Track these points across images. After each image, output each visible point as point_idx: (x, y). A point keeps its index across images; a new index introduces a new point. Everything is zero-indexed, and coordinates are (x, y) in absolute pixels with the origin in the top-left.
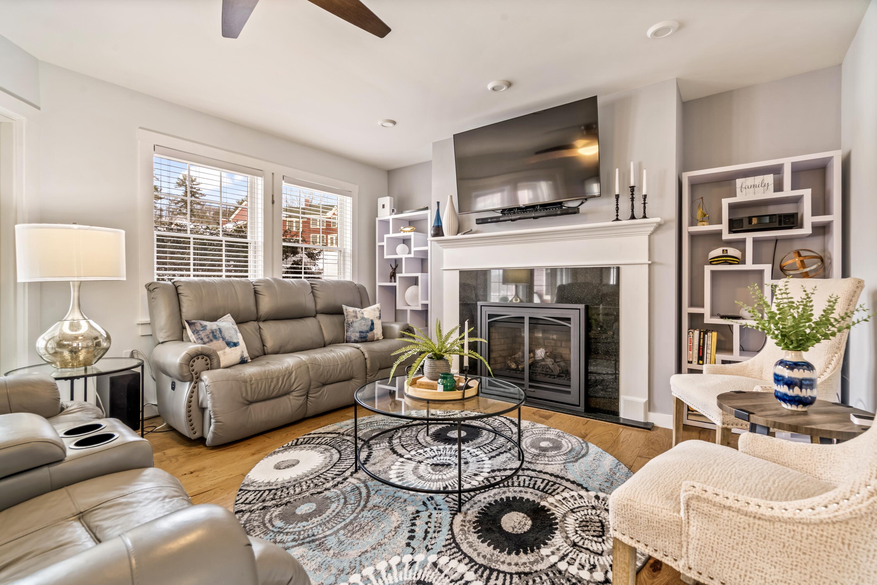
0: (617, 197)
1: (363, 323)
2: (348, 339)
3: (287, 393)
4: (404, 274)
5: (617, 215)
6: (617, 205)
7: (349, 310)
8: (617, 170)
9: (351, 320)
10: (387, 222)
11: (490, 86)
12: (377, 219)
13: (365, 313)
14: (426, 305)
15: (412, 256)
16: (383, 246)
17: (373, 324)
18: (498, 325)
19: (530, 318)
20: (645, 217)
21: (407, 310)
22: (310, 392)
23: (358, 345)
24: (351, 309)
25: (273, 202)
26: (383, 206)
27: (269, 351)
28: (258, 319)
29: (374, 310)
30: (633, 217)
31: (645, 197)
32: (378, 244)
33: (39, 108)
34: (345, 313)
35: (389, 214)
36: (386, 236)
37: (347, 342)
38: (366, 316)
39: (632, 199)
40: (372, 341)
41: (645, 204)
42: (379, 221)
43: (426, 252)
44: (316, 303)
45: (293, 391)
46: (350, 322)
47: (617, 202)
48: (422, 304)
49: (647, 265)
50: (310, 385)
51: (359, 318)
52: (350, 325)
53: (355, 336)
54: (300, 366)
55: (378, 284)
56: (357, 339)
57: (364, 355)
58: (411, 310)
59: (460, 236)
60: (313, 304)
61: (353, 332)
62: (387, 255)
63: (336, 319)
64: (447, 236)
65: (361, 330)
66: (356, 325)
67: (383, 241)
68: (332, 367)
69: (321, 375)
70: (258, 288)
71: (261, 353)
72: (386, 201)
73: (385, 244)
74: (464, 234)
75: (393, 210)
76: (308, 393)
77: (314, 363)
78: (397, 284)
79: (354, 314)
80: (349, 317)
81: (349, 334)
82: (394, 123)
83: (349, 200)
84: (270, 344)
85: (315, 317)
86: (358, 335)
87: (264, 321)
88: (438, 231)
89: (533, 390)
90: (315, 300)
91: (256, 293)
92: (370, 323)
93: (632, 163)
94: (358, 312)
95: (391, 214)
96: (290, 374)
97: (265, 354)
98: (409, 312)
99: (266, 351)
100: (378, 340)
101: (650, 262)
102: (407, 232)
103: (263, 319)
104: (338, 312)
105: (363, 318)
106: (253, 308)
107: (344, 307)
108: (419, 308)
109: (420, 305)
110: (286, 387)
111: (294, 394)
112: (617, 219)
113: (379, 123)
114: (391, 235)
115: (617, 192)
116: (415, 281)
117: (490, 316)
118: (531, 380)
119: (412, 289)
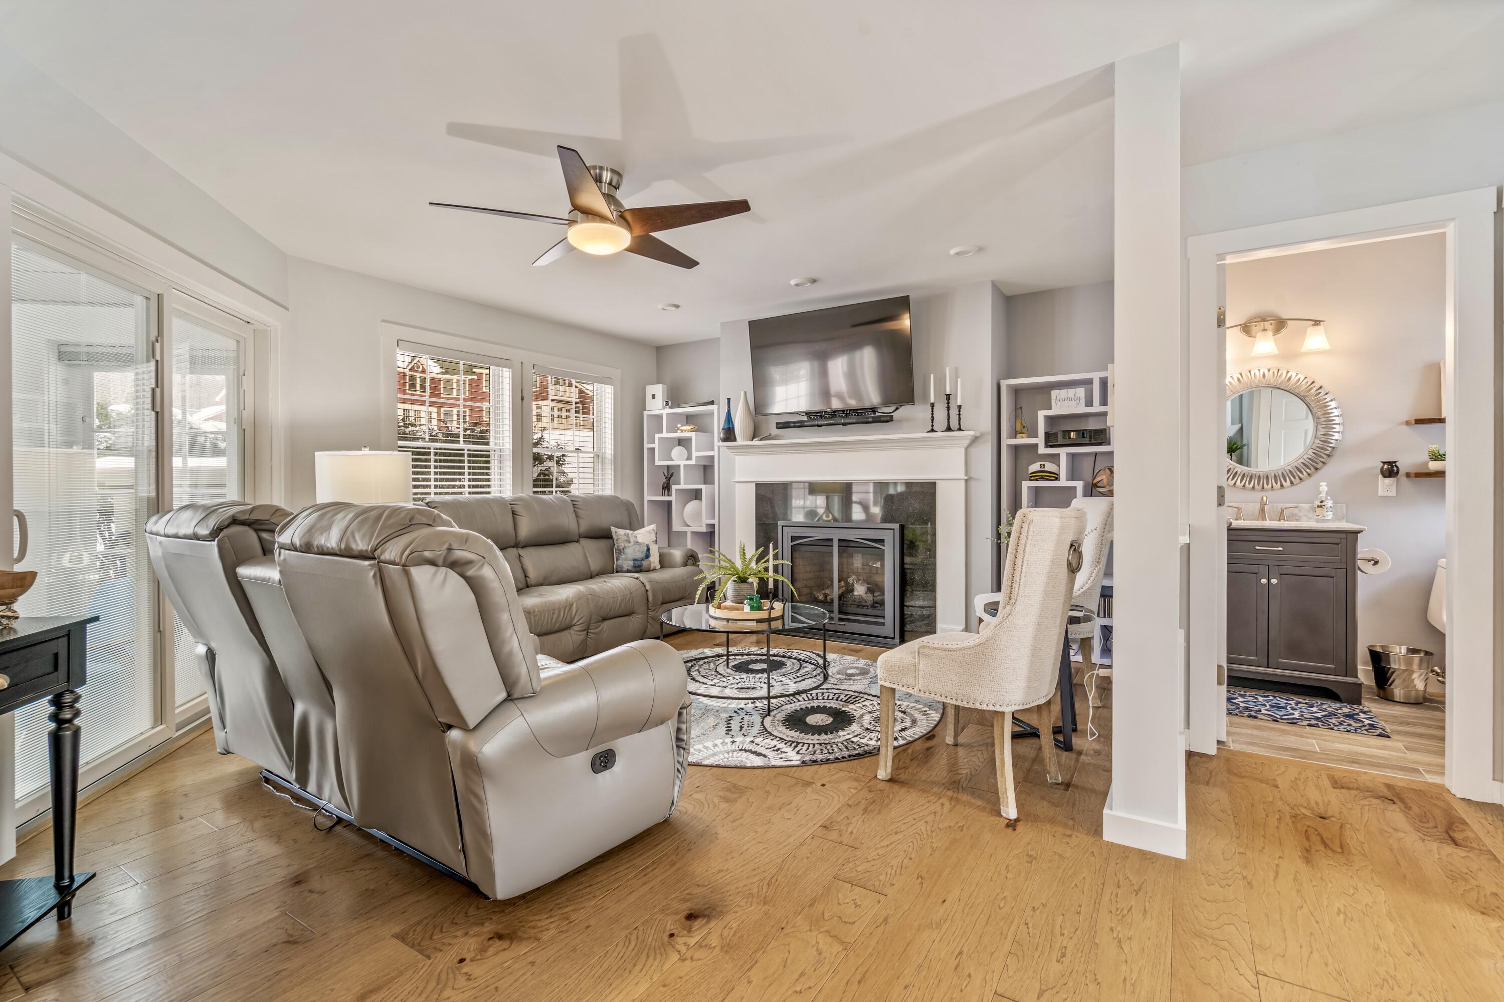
0: (933, 405)
1: (637, 550)
2: (619, 569)
3: (568, 628)
4: (683, 486)
5: (932, 426)
6: (932, 414)
7: (619, 533)
8: (932, 376)
9: (623, 545)
10: (660, 417)
11: (793, 282)
12: (645, 413)
13: (638, 536)
14: (713, 526)
15: (693, 462)
16: (654, 449)
17: (648, 550)
18: (803, 548)
19: (840, 540)
20: (960, 429)
21: (686, 532)
22: (591, 628)
23: (636, 575)
24: (622, 532)
25: (522, 399)
26: (654, 397)
27: (533, 582)
28: (516, 545)
29: (649, 532)
30: (949, 429)
31: (960, 407)
32: (646, 446)
33: (287, 309)
34: (615, 537)
35: (661, 407)
36: (657, 436)
37: (617, 572)
38: (640, 540)
39: (948, 408)
40: (648, 570)
41: (959, 415)
42: (648, 415)
43: (713, 457)
44: (578, 524)
45: (574, 625)
46: (621, 548)
47: (932, 411)
48: (707, 525)
49: (964, 481)
50: (590, 620)
51: (632, 543)
52: (620, 552)
53: (628, 564)
54: (580, 597)
55: (647, 498)
56: (630, 568)
57: (645, 586)
58: (692, 532)
59: (756, 442)
60: (576, 526)
61: (626, 560)
62: (659, 460)
63: (603, 544)
64: (740, 441)
65: (635, 557)
66: (628, 551)
67: (654, 443)
68: (612, 600)
69: (602, 607)
70: (516, 508)
71: (524, 586)
72: (658, 390)
73: (656, 446)
74: (761, 440)
75: (667, 403)
76: (588, 628)
77: (593, 595)
78: (673, 498)
79: (625, 538)
80: (620, 541)
81: (620, 562)
82: (677, 306)
83: (609, 390)
84: (533, 575)
85: (577, 541)
86: (631, 563)
87: (523, 547)
88: (729, 434)
89: (843, 623)
90: (578, 522)
91: (514, 513)
92: (646, 548)
93: (947, 369)
94: (630, 535)
95: (664, 408)
96: (571, 605)
97: (528, 587)
98: (689, 535)
99: (529, 583)
100: (654, 569)
101: (966, 478)
102: (685, 431)
103: (522, 545)
104: (605, 535)
105: (637, 543)
106: (512, 532)
107: (613, 529)
108: (704, 529)
109: (704, 526)
110: (567, 621)
111: (575, 628)
112: (933, 431)
113: (660, 307)
114: (665, 435)
115: (932, 401)
116: (696, 495)
117: (793, 538)
118: (841, 612)
119: (692, 505)
